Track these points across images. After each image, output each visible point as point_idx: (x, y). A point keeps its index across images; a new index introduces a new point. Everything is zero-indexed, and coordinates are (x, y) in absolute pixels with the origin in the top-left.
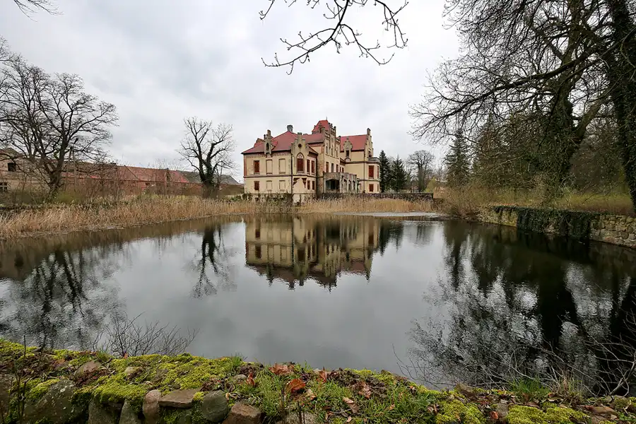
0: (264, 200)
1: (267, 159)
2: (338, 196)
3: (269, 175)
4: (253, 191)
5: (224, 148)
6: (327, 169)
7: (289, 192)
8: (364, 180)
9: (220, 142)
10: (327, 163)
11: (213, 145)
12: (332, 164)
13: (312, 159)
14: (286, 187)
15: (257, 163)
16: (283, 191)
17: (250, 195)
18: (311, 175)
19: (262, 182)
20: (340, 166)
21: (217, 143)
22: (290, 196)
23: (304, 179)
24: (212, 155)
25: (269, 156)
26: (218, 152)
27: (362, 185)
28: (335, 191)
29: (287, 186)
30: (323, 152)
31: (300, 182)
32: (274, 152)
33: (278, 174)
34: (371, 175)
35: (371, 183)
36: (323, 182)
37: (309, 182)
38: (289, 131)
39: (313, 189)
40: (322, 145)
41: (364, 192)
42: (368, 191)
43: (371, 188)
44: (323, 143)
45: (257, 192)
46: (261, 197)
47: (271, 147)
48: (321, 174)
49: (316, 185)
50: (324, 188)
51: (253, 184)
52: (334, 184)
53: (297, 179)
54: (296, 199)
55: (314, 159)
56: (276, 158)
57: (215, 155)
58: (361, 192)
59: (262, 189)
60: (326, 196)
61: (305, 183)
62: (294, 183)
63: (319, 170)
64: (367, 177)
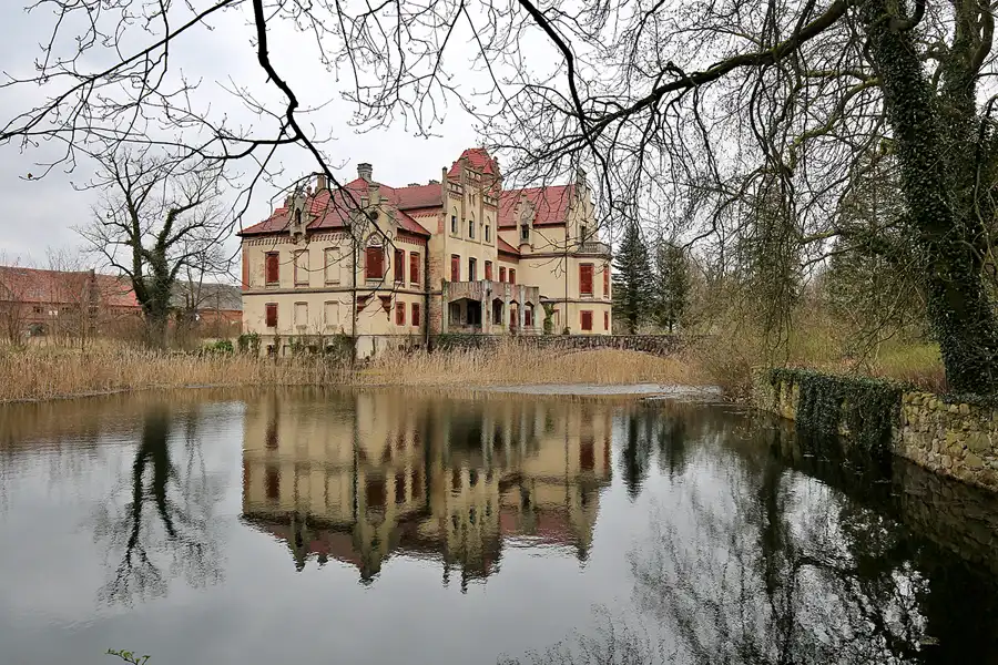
0: (288, 351)
1: (295, 248)
2: (475, 341)
3: (301, 289)
4: (262, 328)
5: (199, 220)
6: (455, 271)
7: (348, 332)
8: (566, 301)
9: (189, 206)
10: (455, 257)
11: (173, 214)
12: (472, 262)
13: (408, 248)
14: (339, 319)
15: (273, 258)
16: (334, 327)
17: (256, 338)
18: (408, 288)
19: (285, 305)
20: (497, 264)
21: (183, 209)
22: (350, 341)
23: (386, 300)
24: (169, 238)
25: (302, 244)
26: (185, 231)
27: (562, 313)
28: (470, 329)
29: (342, 316)
30: (441, 231)
31: (375, 304)
32: (312, 233)
33: (321, 285)
34: (586, 286)
35: (586, 307)
36: (441, 306)
37: (401, 306)
38: (362, 178)
39: (415, 322)
40: (440, 212)
41: (566, 332)
42: (576, 328)
43: (587, 320)
44: (441, 206)
45: (271, 331)
46: (282, 343)
47: (305, 219)
48: (437, 287)
49: (423, 315)
50: (443, 323)
51: (263, 312)
52: (470, 311)
53: (367, 297)
54: (363, 349)
55: (418, 248)
56: (318, 245)
57: (176, 238)
58: (559, 332)
59: (285, 324)
60: (448, 342)
61: (388, 310)
62: (360, 309)
63: (433, 277)
64: (574, 294)
